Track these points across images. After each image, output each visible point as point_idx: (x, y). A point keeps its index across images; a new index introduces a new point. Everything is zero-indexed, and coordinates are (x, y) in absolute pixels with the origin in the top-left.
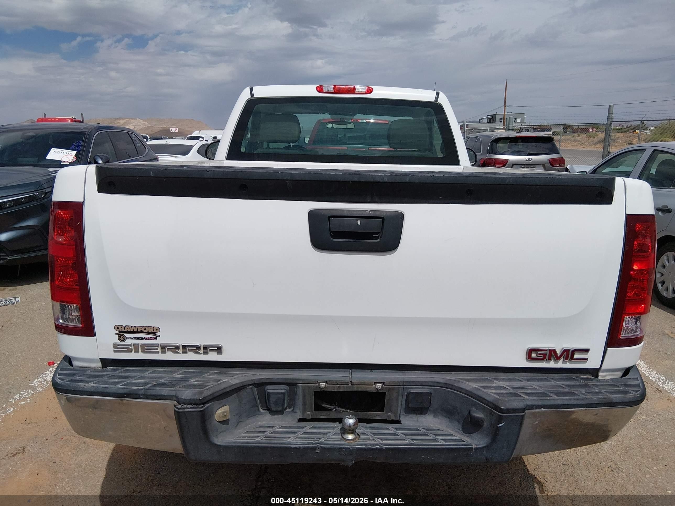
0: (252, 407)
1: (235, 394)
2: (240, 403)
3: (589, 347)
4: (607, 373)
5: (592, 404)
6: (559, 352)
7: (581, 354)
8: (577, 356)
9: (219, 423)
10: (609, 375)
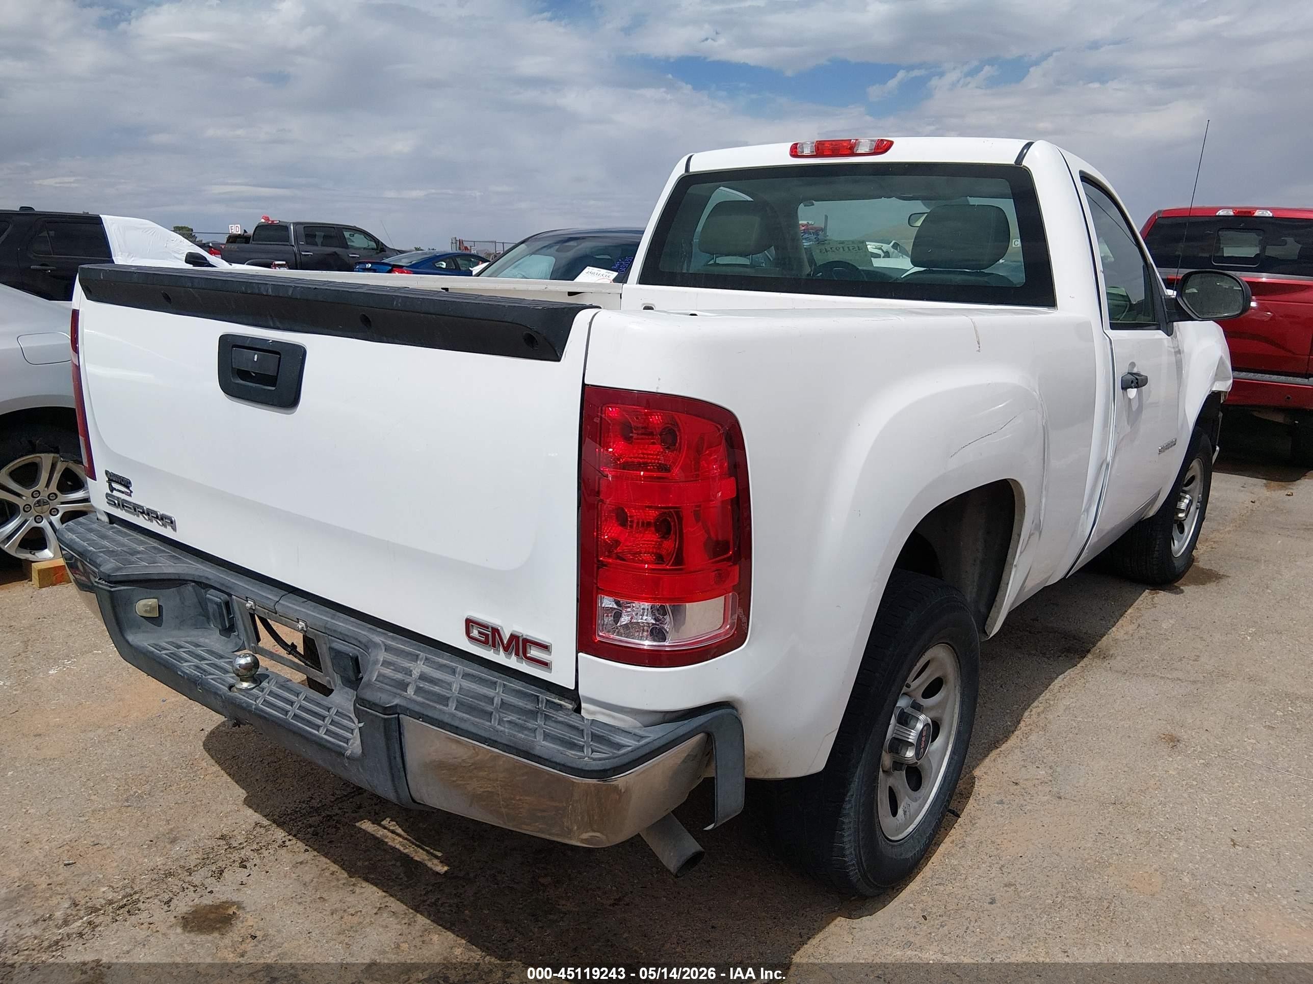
0: (199, 615)
1: (175, 589)
2: (183, 603)
3: (550, 642)
4: (598, 709)
5: (496, 741)
6: (506, 637)
7: (540, 650)
8: (534, 653)
9: (144, 620)
10: (603, 714)
